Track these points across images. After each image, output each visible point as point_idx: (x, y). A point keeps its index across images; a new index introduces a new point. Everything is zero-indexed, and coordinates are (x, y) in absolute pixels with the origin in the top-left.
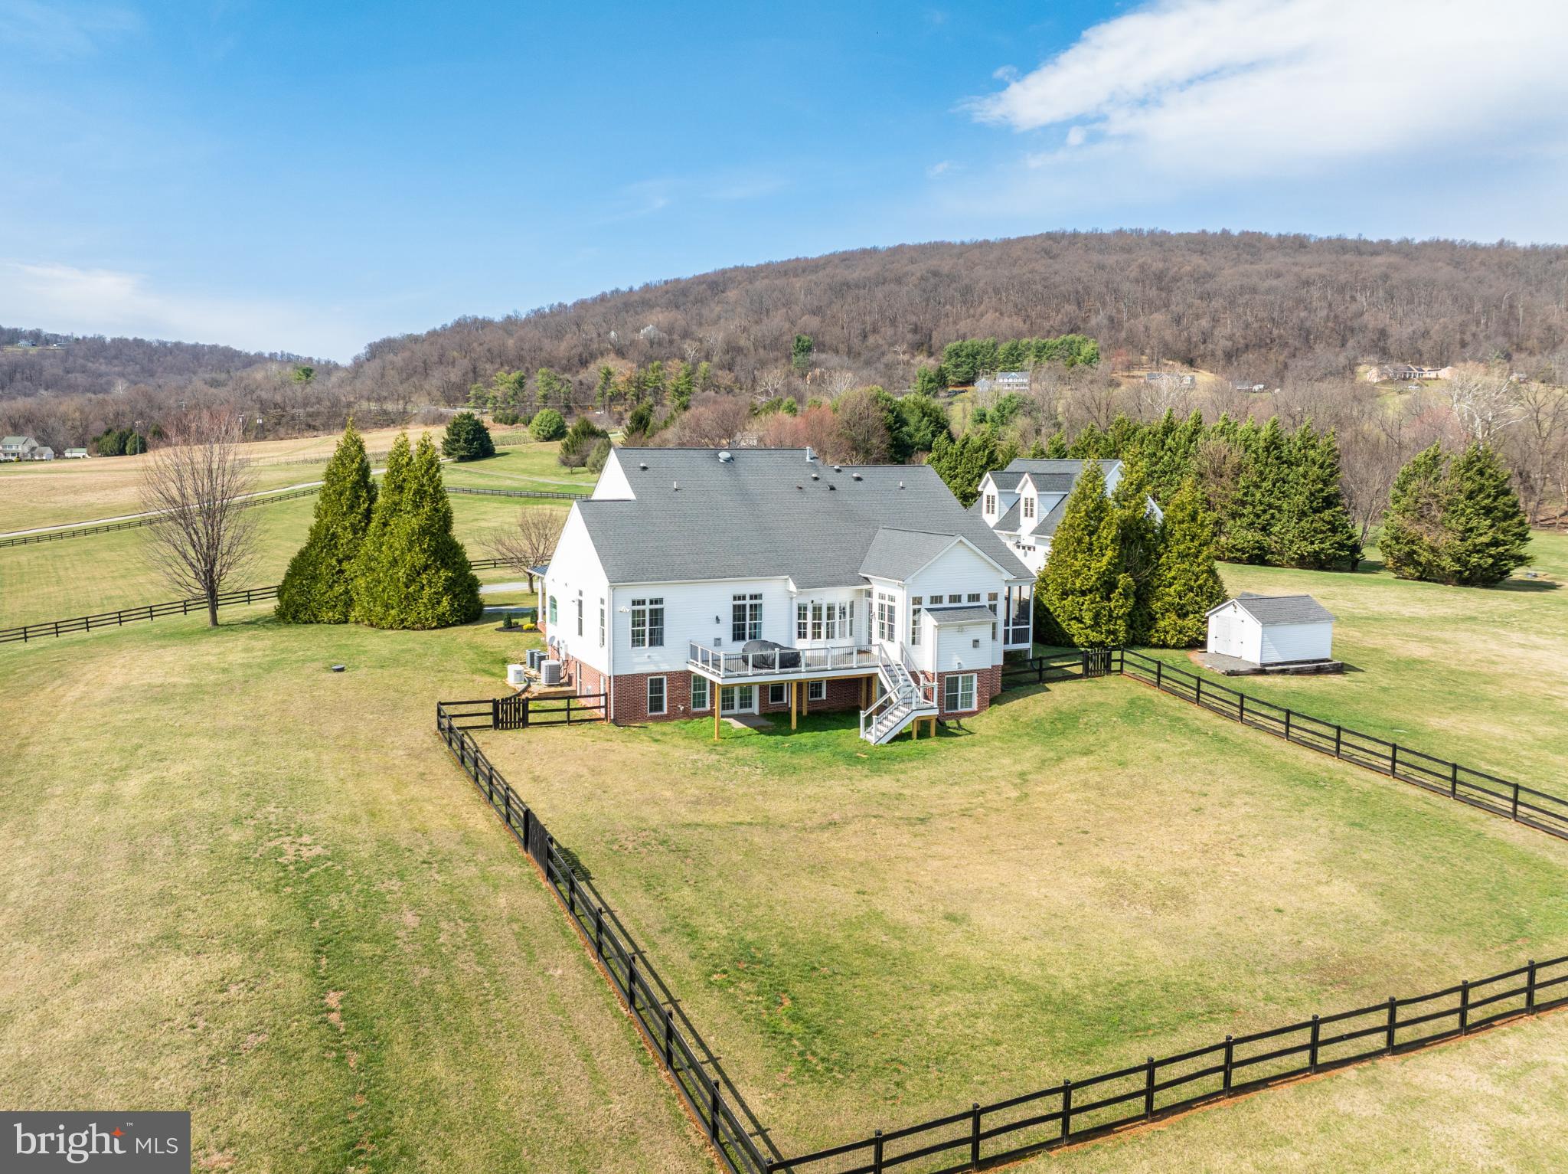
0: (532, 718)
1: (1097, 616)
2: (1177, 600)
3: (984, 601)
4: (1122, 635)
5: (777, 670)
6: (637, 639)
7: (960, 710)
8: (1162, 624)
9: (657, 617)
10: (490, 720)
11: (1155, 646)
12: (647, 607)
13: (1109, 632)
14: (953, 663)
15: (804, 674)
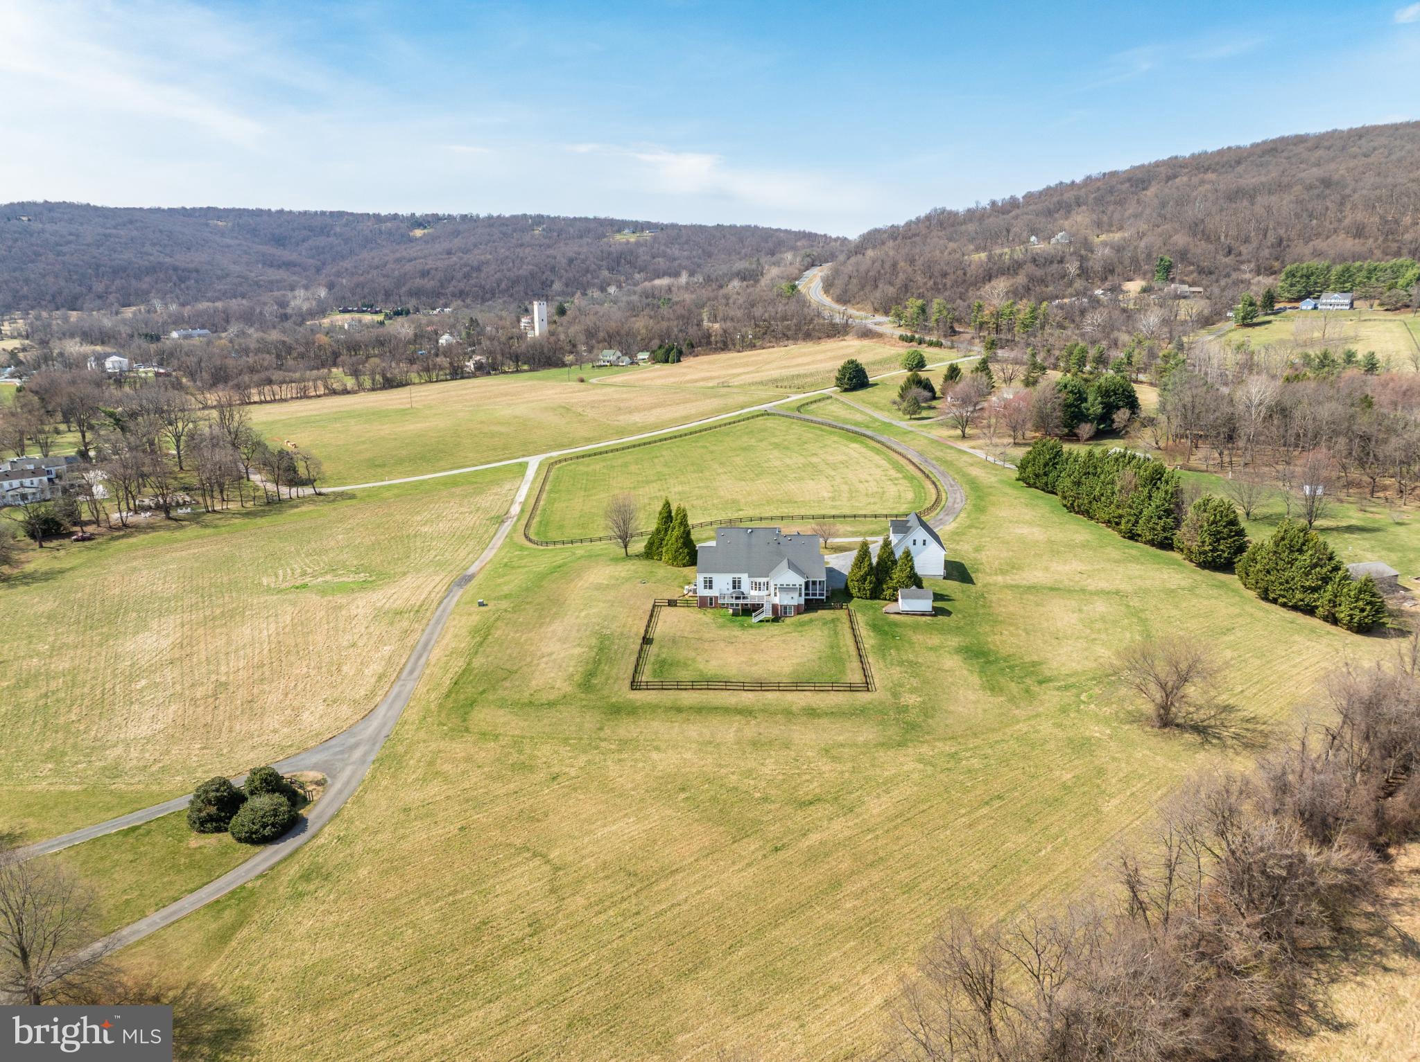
0: (678, 605)
1: (860, 588)
3: (797, 586)
4: (868, 594)
5: (734, 600)
6: (705, 587)
7: (787, 616)
8: (885, 591)
9: (711, 582)
10: (667, 604)
11: (881, 599)
12: (708, 579)
13: (864, 593)
14: (785, 603)
15: (741, 601)
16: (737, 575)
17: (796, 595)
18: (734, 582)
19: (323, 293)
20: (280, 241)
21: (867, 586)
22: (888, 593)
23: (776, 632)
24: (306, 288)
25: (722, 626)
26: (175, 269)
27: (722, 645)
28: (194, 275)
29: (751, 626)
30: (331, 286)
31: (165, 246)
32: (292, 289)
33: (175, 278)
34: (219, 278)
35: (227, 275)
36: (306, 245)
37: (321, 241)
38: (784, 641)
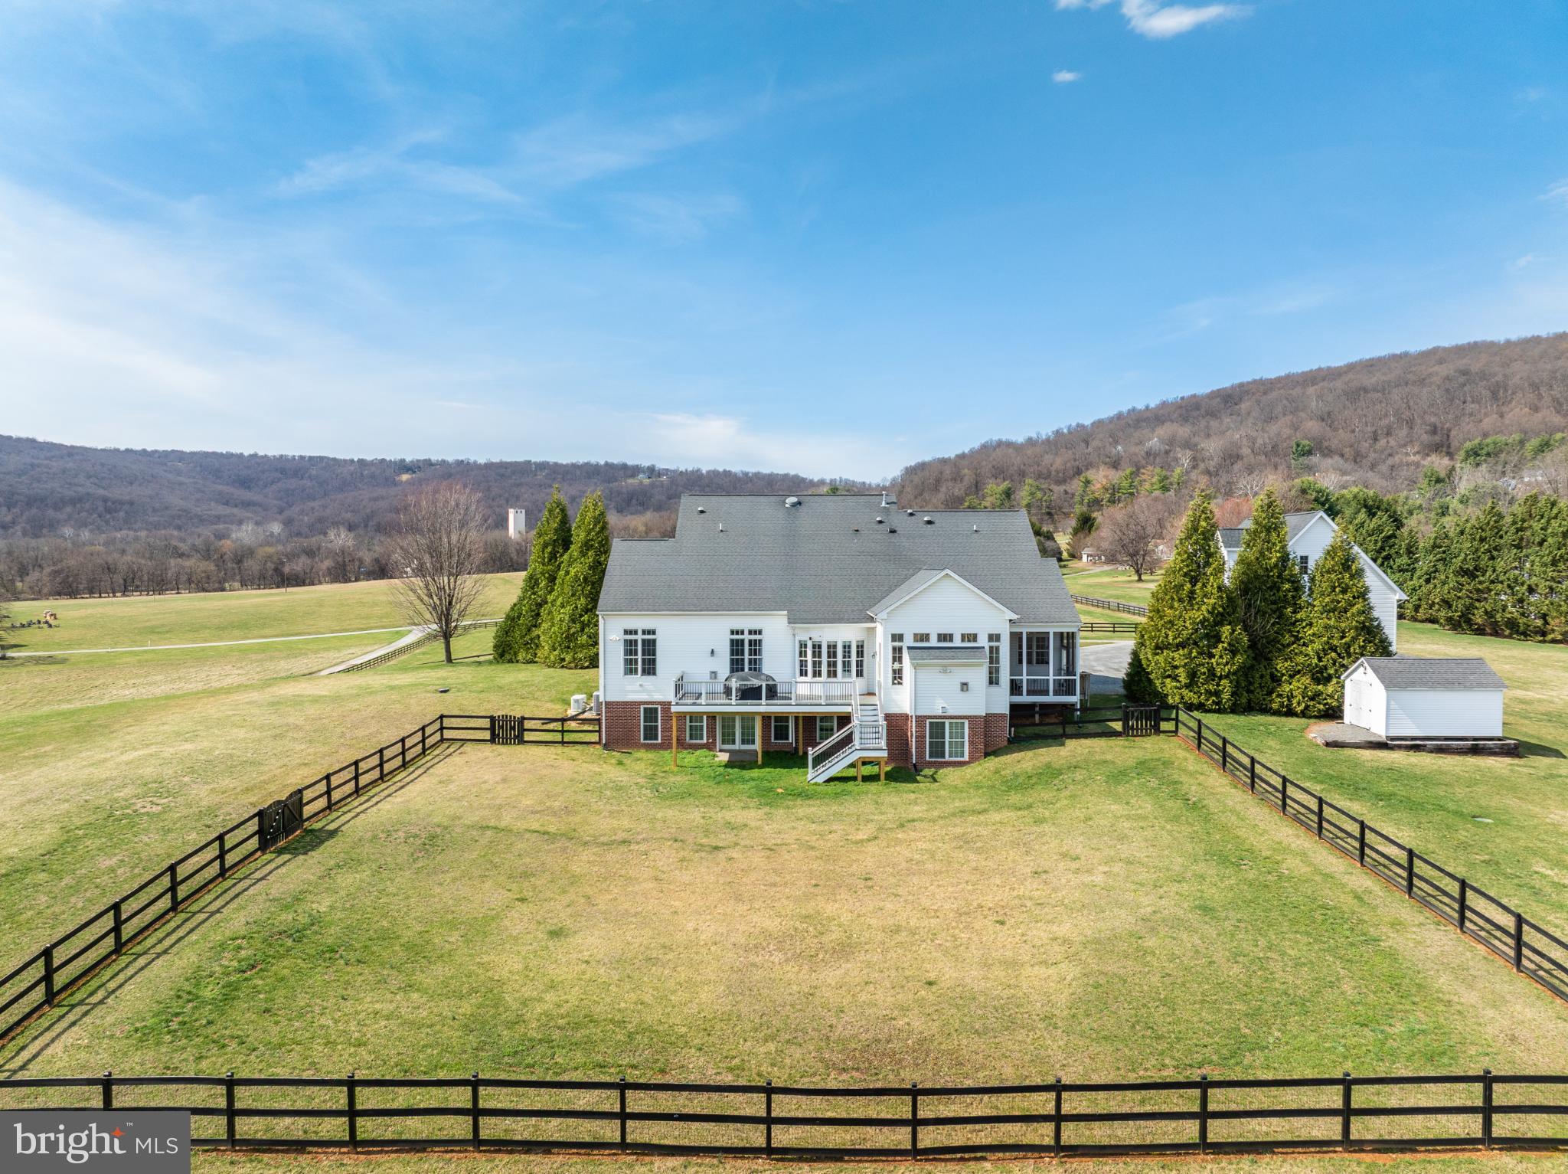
0: (527, 736)
1: (1193, 675)
2: (1315, 661)
3: (983, 641)
4: (1225, 696)
5: (733, 702)
6: (630, 669)
7: (947, 758)
8: (1287, 688)
9: (650, 647)
10: (487, 735)
11: (1277, 713)
12: (640, 637)
13: (1209, 693)
14: (935, 707)
15: (763, 707)
16: (746, 622)
17: (978, 676)
18: (736, 647)
19: (276, 528)
20: (245, 483)
21: (1221, 661)
22: (1296, 687)
23: (917, 811)
24: (257, 523)
25: (682, 796)
26: (105, 500)
27: (665, 857)
28: (126, 507)
29: (804, 795)
30: (288, 523)
31: (103, 478)
32: (240, 522)
33: (101, 509)
34: (154, 510)
35: (167, 508)
36: (274, 487)
37: (293, 483)
38: (964, 841)
